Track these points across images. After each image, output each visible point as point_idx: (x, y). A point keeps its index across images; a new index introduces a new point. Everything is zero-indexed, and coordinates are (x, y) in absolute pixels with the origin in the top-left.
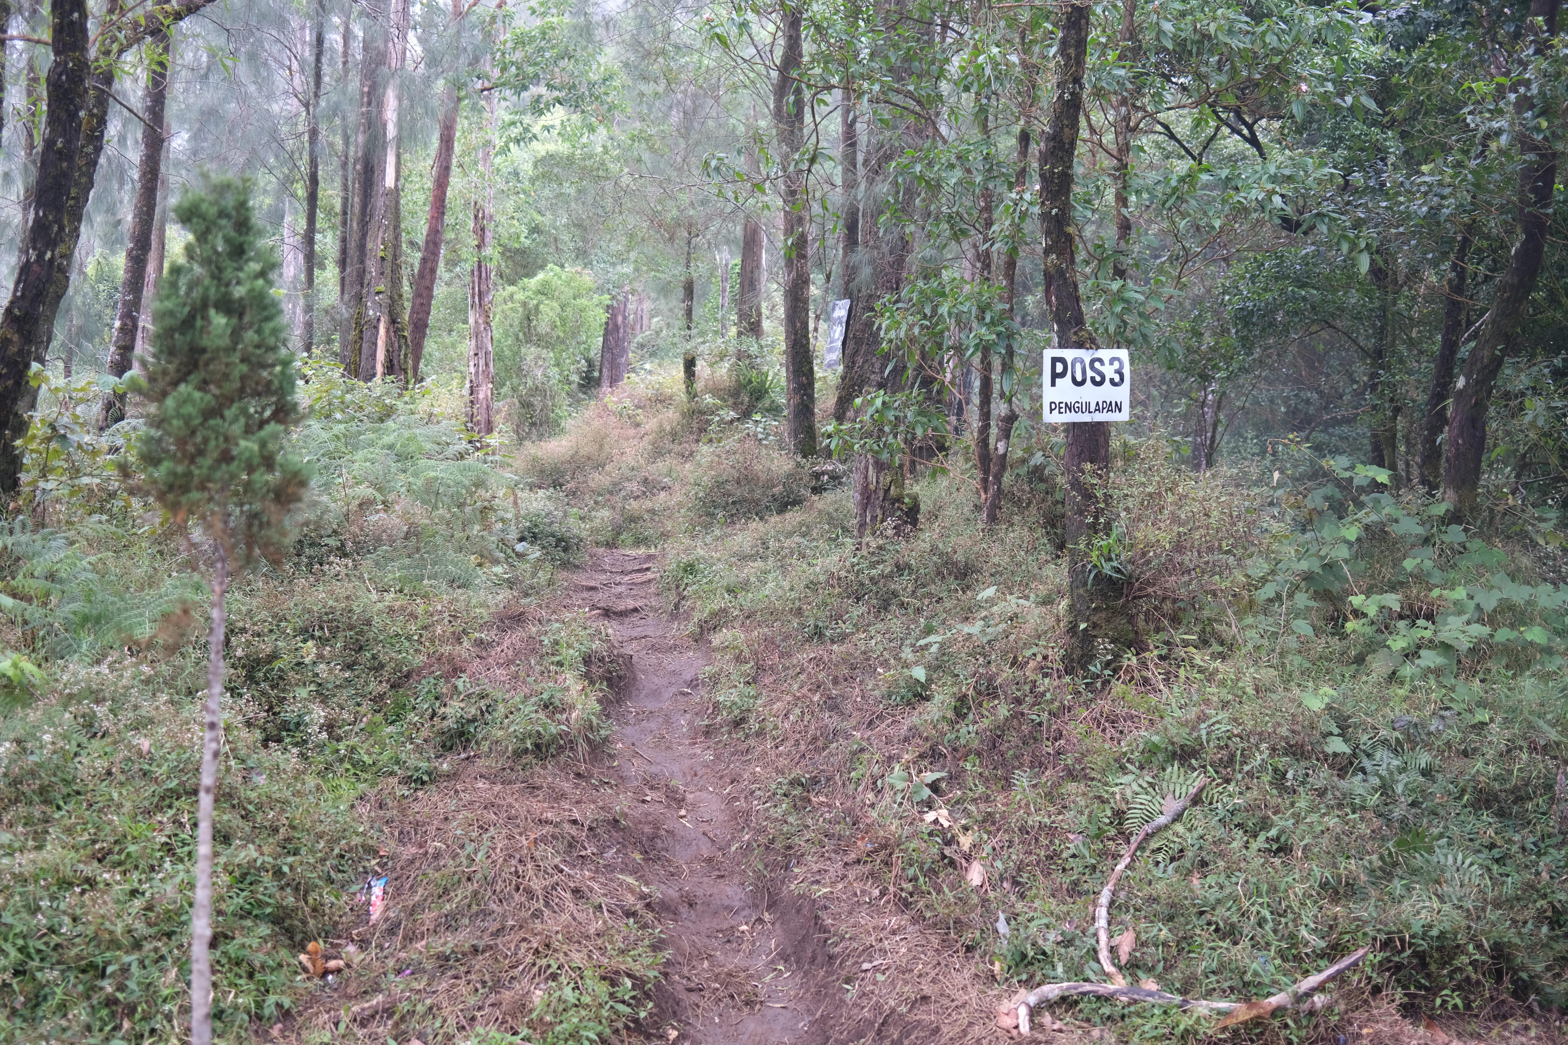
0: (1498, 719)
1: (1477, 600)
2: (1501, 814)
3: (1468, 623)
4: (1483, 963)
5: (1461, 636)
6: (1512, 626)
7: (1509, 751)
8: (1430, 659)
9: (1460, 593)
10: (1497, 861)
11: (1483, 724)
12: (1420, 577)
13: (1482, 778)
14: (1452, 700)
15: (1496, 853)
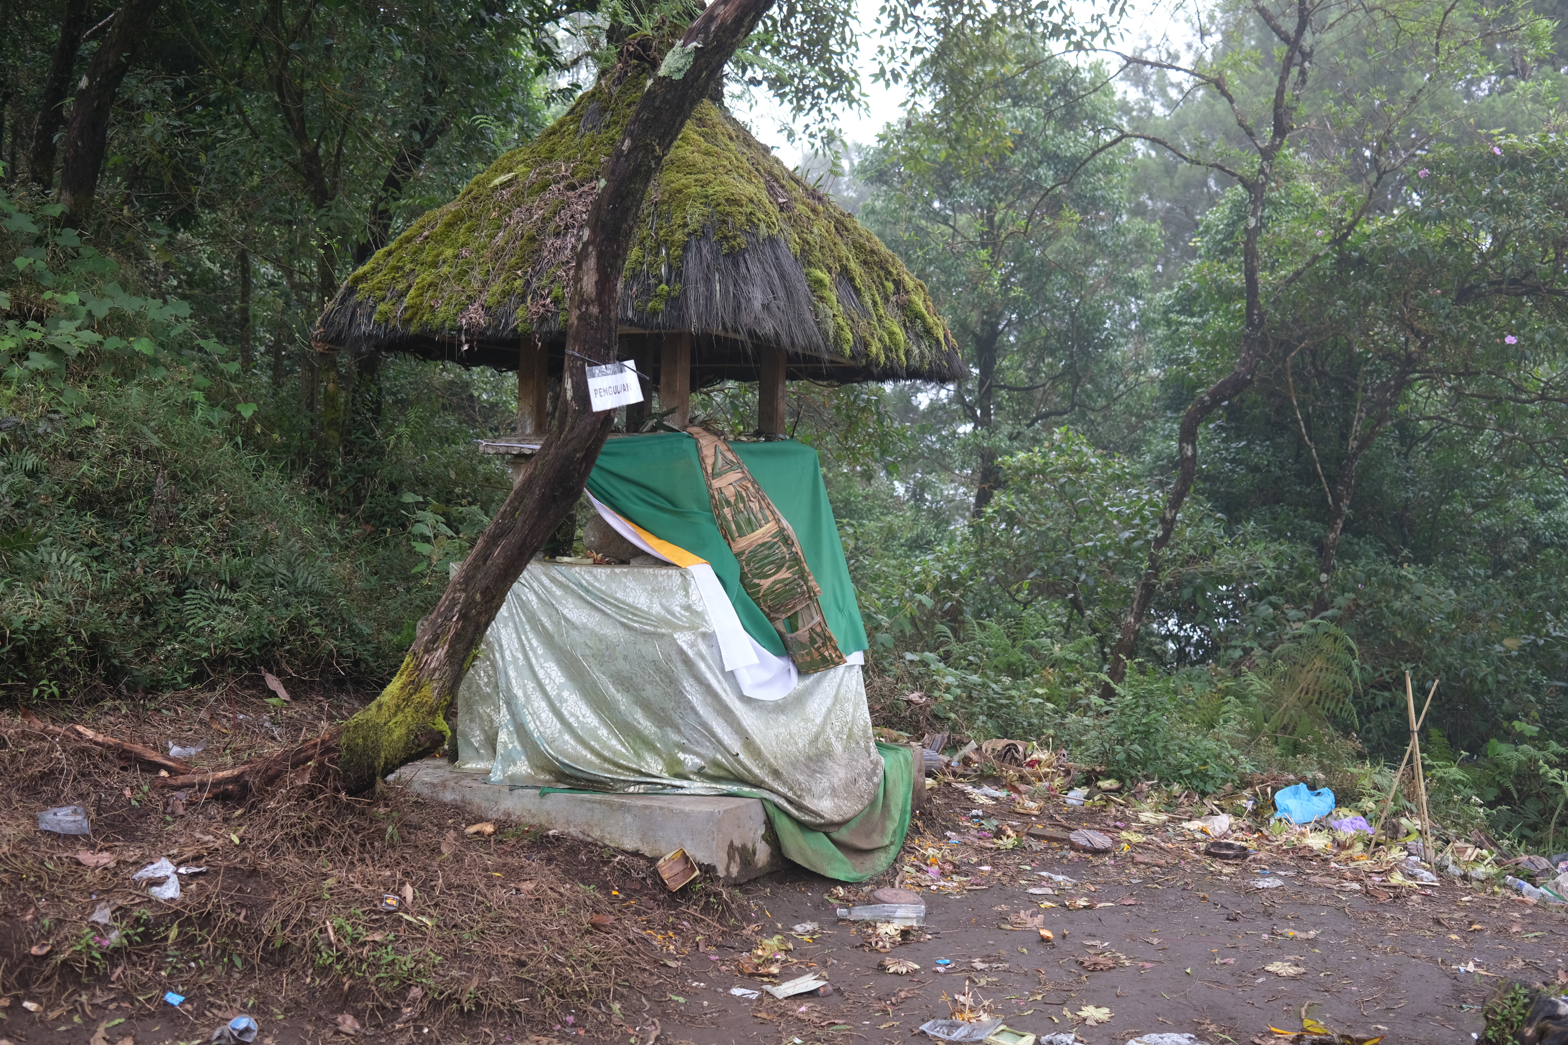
0: (105, 424)
1: (88, 306)
2: (102, 515)
3: (78, 329)
4: (80, 653)
5: (72, 341)
6: (121, 335)
7: (113, 455)
8: (38, 361)
9: (72, 298)
10: (96, 558)
11: (90, 429)
12: (31, 278)
13: (86, 481)
14: (60, 404)
15: (96, 551)
